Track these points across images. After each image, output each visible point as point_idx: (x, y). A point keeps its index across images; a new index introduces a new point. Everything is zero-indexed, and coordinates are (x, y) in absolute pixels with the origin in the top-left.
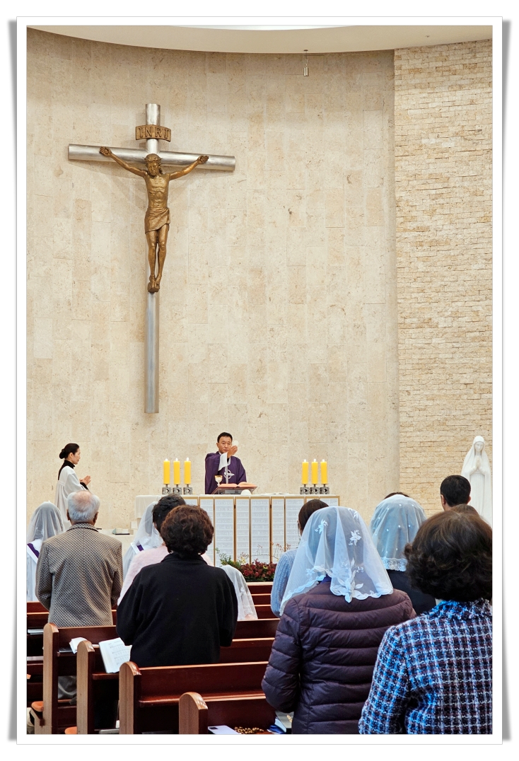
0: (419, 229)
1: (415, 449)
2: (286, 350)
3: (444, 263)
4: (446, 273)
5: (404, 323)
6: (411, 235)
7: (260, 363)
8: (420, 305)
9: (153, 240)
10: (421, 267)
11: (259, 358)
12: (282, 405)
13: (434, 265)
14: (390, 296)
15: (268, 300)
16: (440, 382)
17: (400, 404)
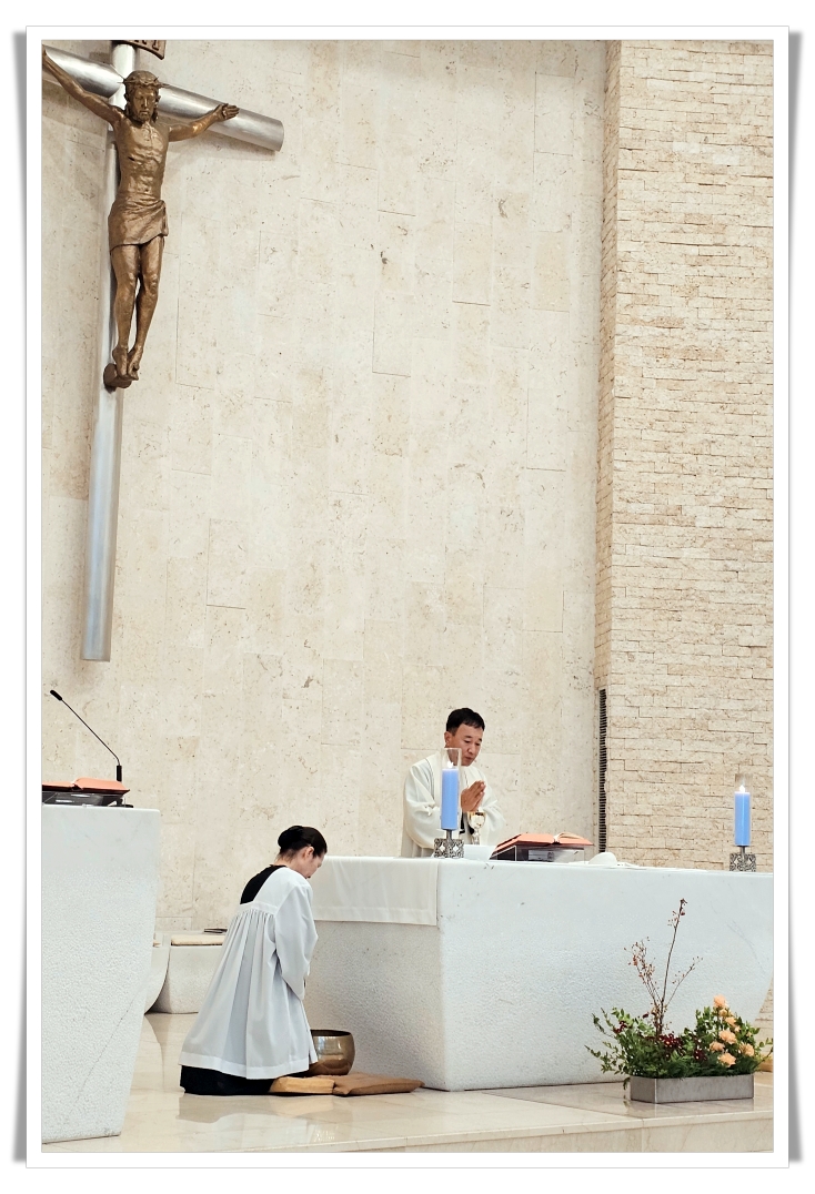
0: (661, 322)
1: (643, 775)
2: (364, 548)
3: (712, 397)
4: (715, 418)
5: (625, 513)
6: (646, 333)
7: (311, 571)
9: (132, 266)
10: (665, 399)
11: (309, 560)
12: (352, 663)
13: (689, 398)
14: (576, 456)
15: (334, 439)
16: (696, 638)
17: (611, 679)
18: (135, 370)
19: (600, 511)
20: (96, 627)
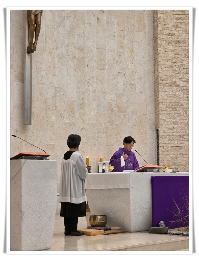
0: (169, 34)
1: (168, 150)
2: (96, 94)
3: (183, 53)
4: (184, 59)
5: (162, 83)
6: (166, 37)
7: (82, 100)
8: (170, 74)
9: (34, 20)
10: (171, 54)
11: (81, 97)
12: (93, 124)
13: (177, 54)
14: (148, 69)
15: (87, 66)
16: (180, 115)
17: (160, 126)
18: (35, 48)
19: (155, 83)
20: (27, 116)
